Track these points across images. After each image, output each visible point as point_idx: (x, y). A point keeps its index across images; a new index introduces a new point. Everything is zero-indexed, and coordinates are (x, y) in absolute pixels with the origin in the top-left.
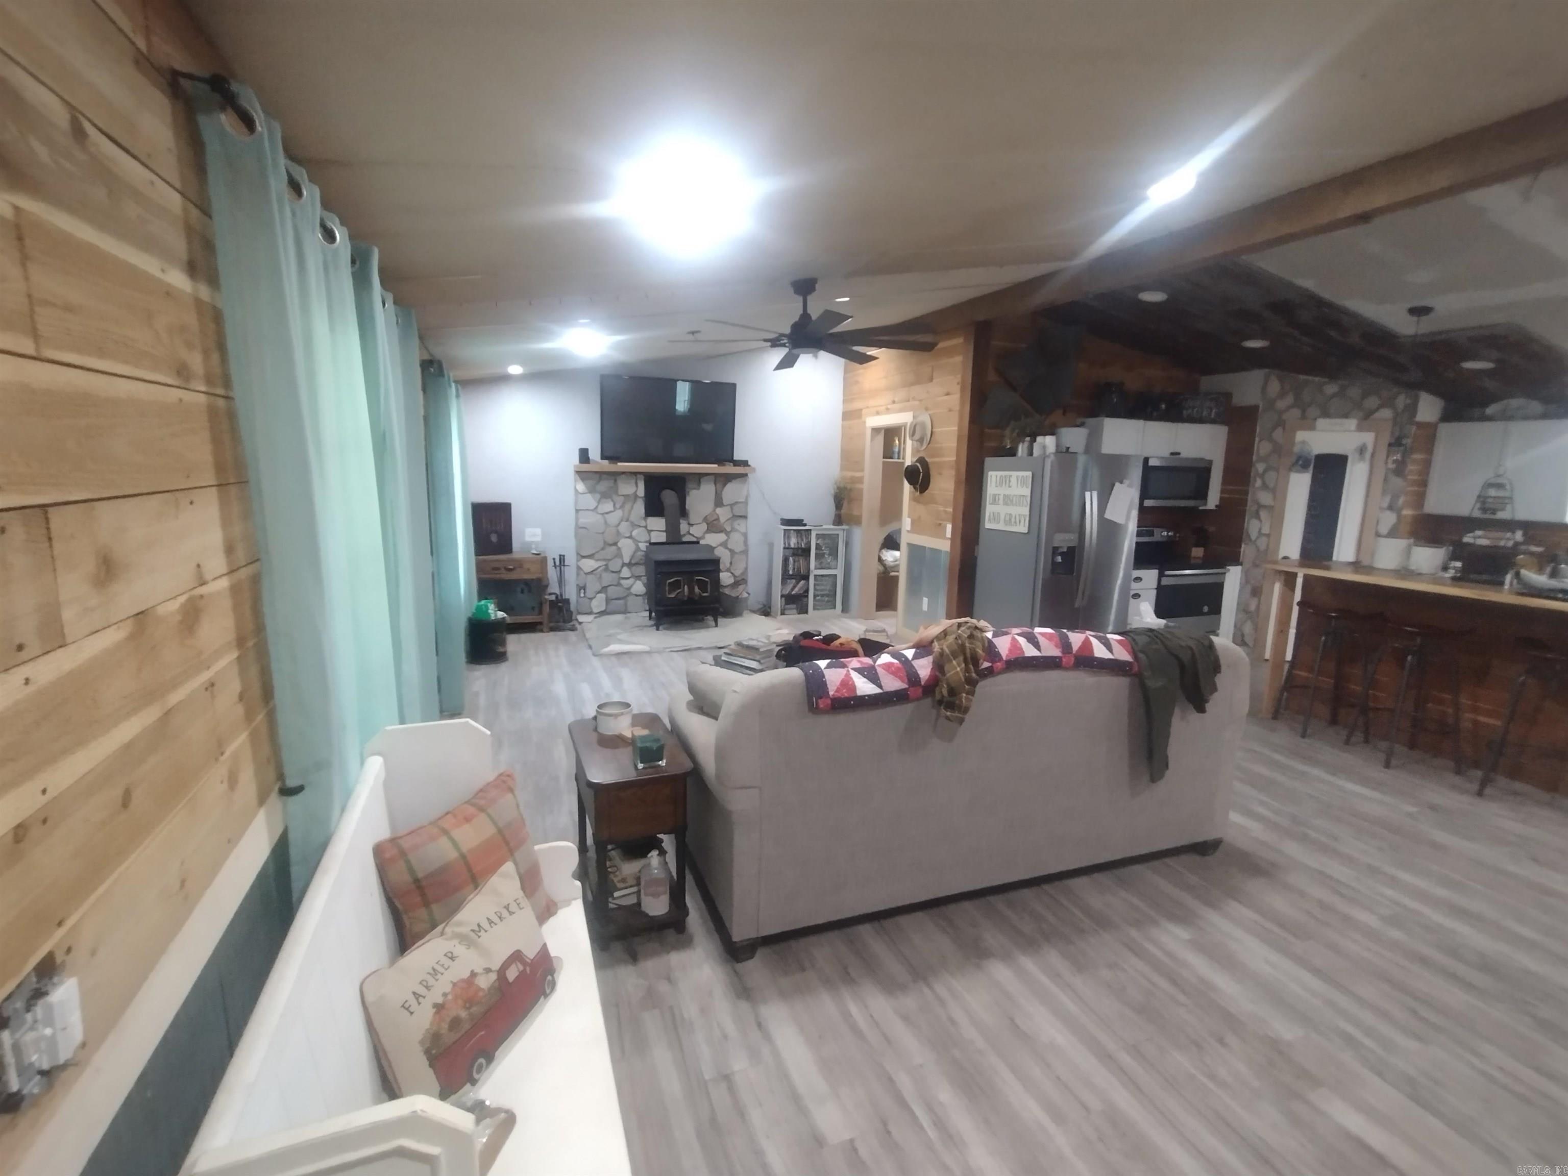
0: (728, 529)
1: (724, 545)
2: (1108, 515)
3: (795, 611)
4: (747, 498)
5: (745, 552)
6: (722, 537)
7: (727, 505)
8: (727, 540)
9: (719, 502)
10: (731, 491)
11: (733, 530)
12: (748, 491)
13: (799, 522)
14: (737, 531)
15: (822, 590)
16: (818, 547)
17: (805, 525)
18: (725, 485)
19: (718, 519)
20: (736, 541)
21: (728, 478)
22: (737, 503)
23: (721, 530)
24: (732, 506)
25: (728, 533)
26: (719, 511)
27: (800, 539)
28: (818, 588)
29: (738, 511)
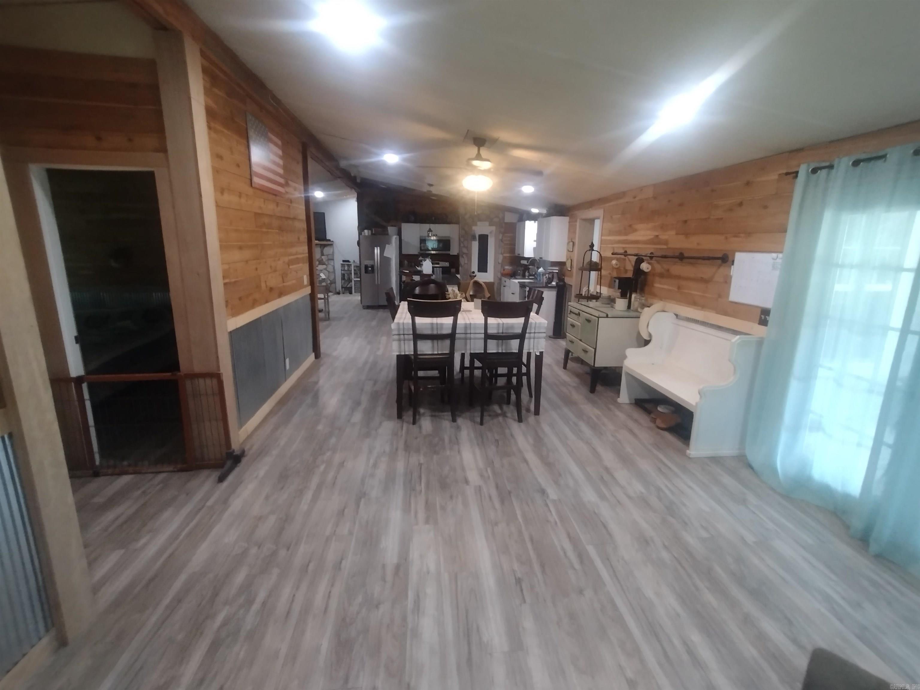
0: (327, 263)
1: (326, 269)
2: (385, 255)
3: (348, 293)
4: (333, 252)
5: (334, 272)
6: (324, 266)
7: (326, 255)
8: (327, 268)
9: (322, 254)
10: (327, 250)
11: (329, 264)
12: (333, 250)
13: (348, 261)
14: (330, 264)
15: (357, 286)
16: (355, 270)
17: (350, 262)
18: (324, 248)
19: (322, 260)
20: (330, 268)
21: (325, 246)
22: (329, 255)
23: (324, 264)
24: (327, 255)
25: (326, 265)
26: (323, 257)
27: (348, 267)
28: (356, 285)
29: (330, 257)
